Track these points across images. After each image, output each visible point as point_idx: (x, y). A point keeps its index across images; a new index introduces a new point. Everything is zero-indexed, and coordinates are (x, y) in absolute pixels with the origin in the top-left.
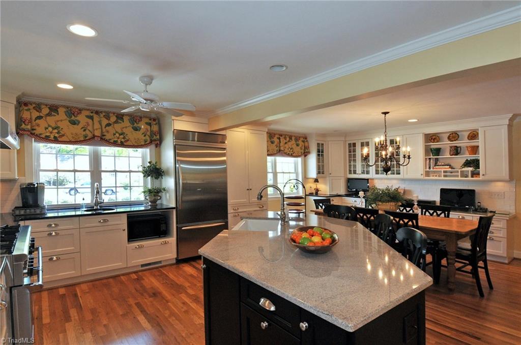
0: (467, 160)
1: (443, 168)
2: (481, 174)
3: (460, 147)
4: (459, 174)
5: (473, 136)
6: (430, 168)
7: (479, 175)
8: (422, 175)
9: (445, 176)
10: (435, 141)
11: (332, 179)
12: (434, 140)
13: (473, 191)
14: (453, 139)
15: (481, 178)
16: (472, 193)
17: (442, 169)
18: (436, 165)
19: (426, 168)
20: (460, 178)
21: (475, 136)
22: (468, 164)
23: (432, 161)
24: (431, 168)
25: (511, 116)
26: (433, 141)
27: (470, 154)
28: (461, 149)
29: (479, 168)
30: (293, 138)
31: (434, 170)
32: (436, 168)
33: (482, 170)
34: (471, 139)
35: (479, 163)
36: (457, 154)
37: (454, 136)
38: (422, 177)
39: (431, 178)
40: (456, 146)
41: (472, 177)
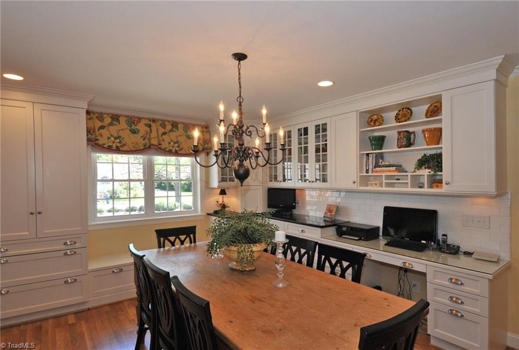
0: (425, 155)
1: (387, 171)
2: (444, 182)
3: (414, 132)
4: (409, 181)
5: (435, 109)
6: (367, 171)
7: (442, 183)
8: (354, 183)
9: (388, 185)
10: (377, 124)
11: (245, 190)
12: (374, 123)
13: (434, 213)
14: (403, 119)
15: (444, 189)
16: (432, 215)
17: (384, 173)
18: (377, 165)
19: (361, 171)
20: (410, 189)
21: (438, 110)
22: (424, 162)
23: (370, 159)
24: (370, 171)
25: (500, 61)
26: (372, 123)
27: (428, 145)
28: (415, 136)
29: (441, 171)
30: (180, 126)
31: (374, 174)
32: (377, 172)
33: (445, 174)
34: (431, 116)
35: (441, 160)
36: (409, 144)
37: (405, 112)
38: (354, 187)
39: (369, 188)
40: (407, 132)
41: (431, 187)
